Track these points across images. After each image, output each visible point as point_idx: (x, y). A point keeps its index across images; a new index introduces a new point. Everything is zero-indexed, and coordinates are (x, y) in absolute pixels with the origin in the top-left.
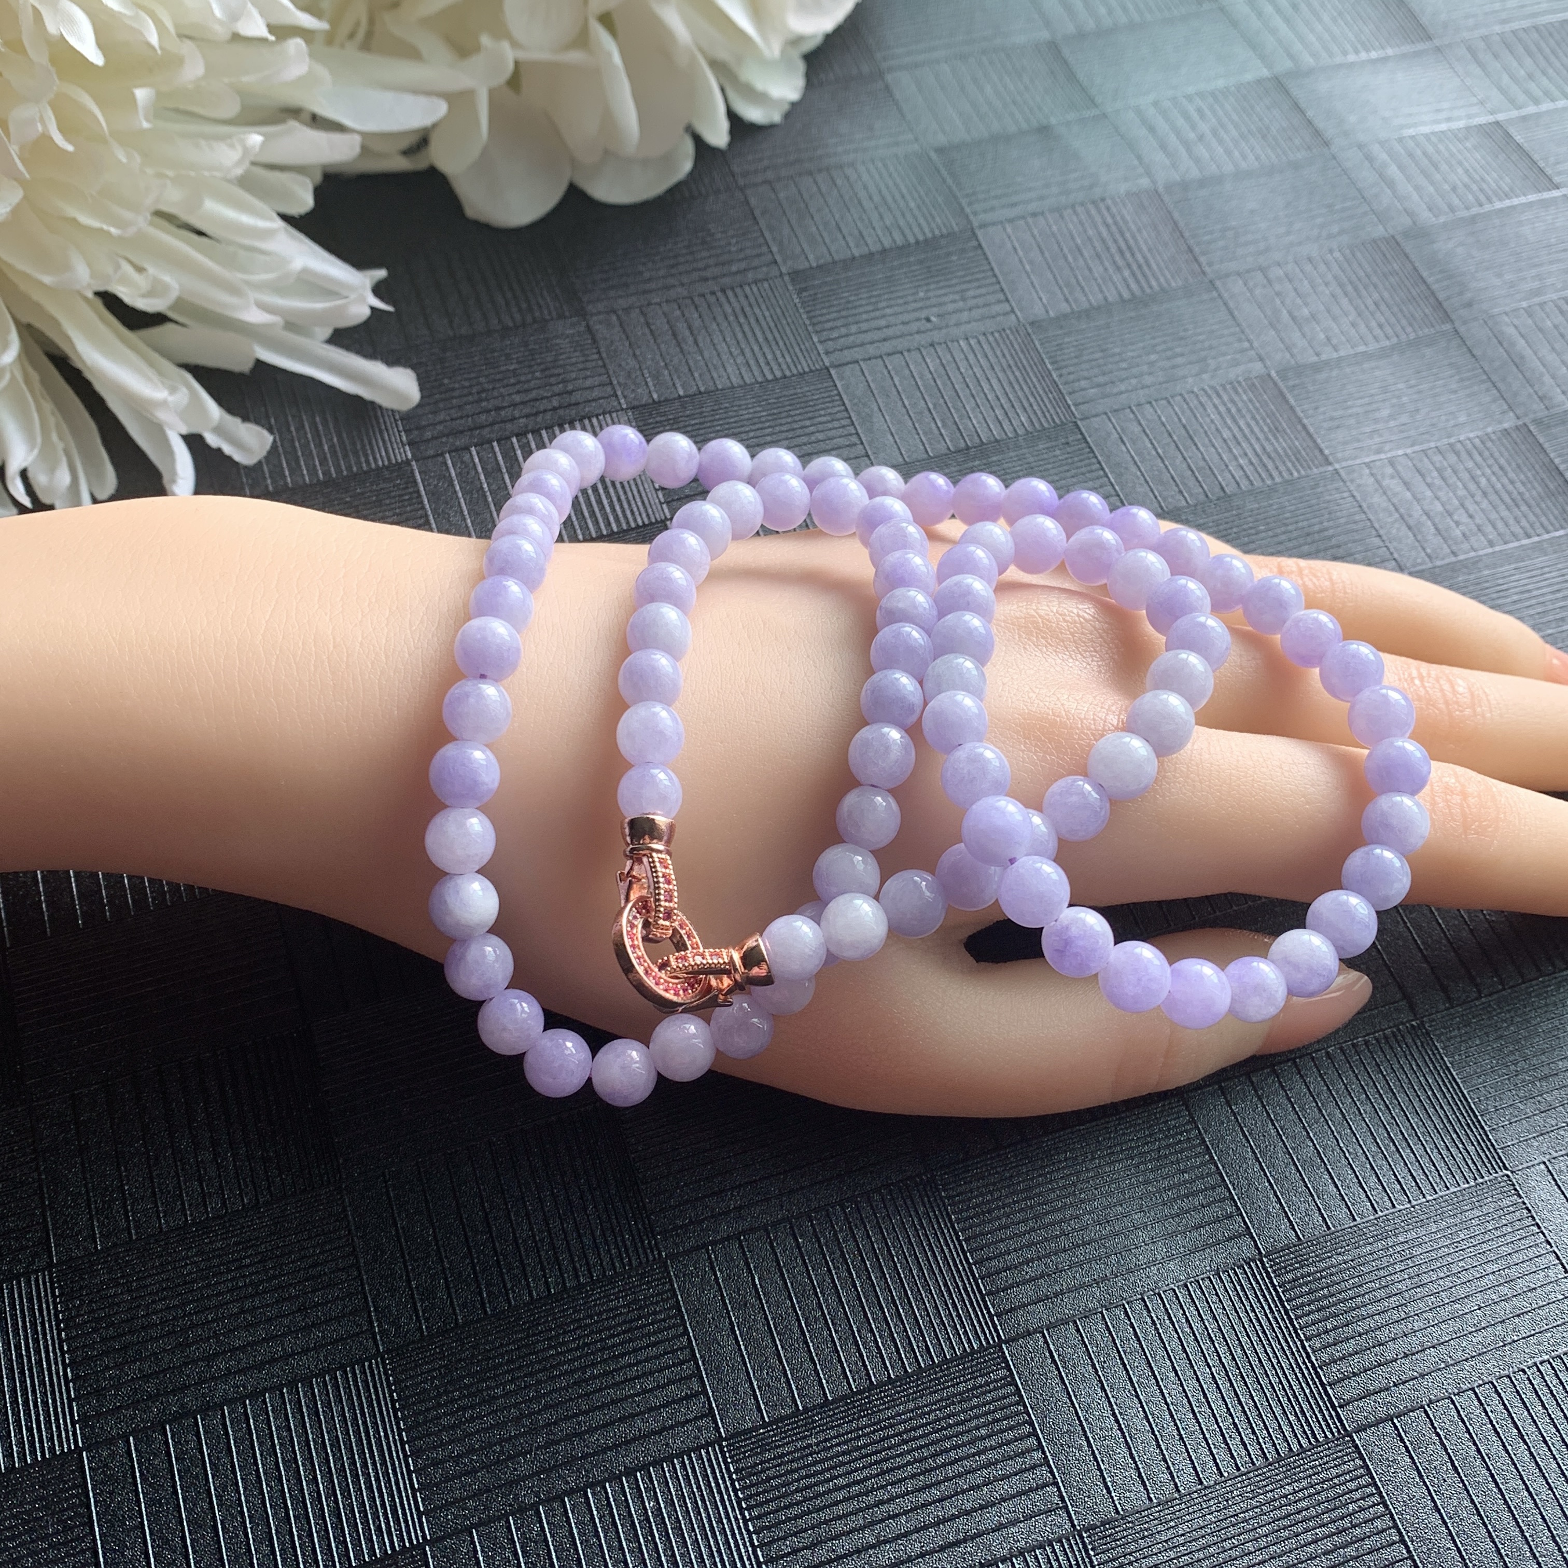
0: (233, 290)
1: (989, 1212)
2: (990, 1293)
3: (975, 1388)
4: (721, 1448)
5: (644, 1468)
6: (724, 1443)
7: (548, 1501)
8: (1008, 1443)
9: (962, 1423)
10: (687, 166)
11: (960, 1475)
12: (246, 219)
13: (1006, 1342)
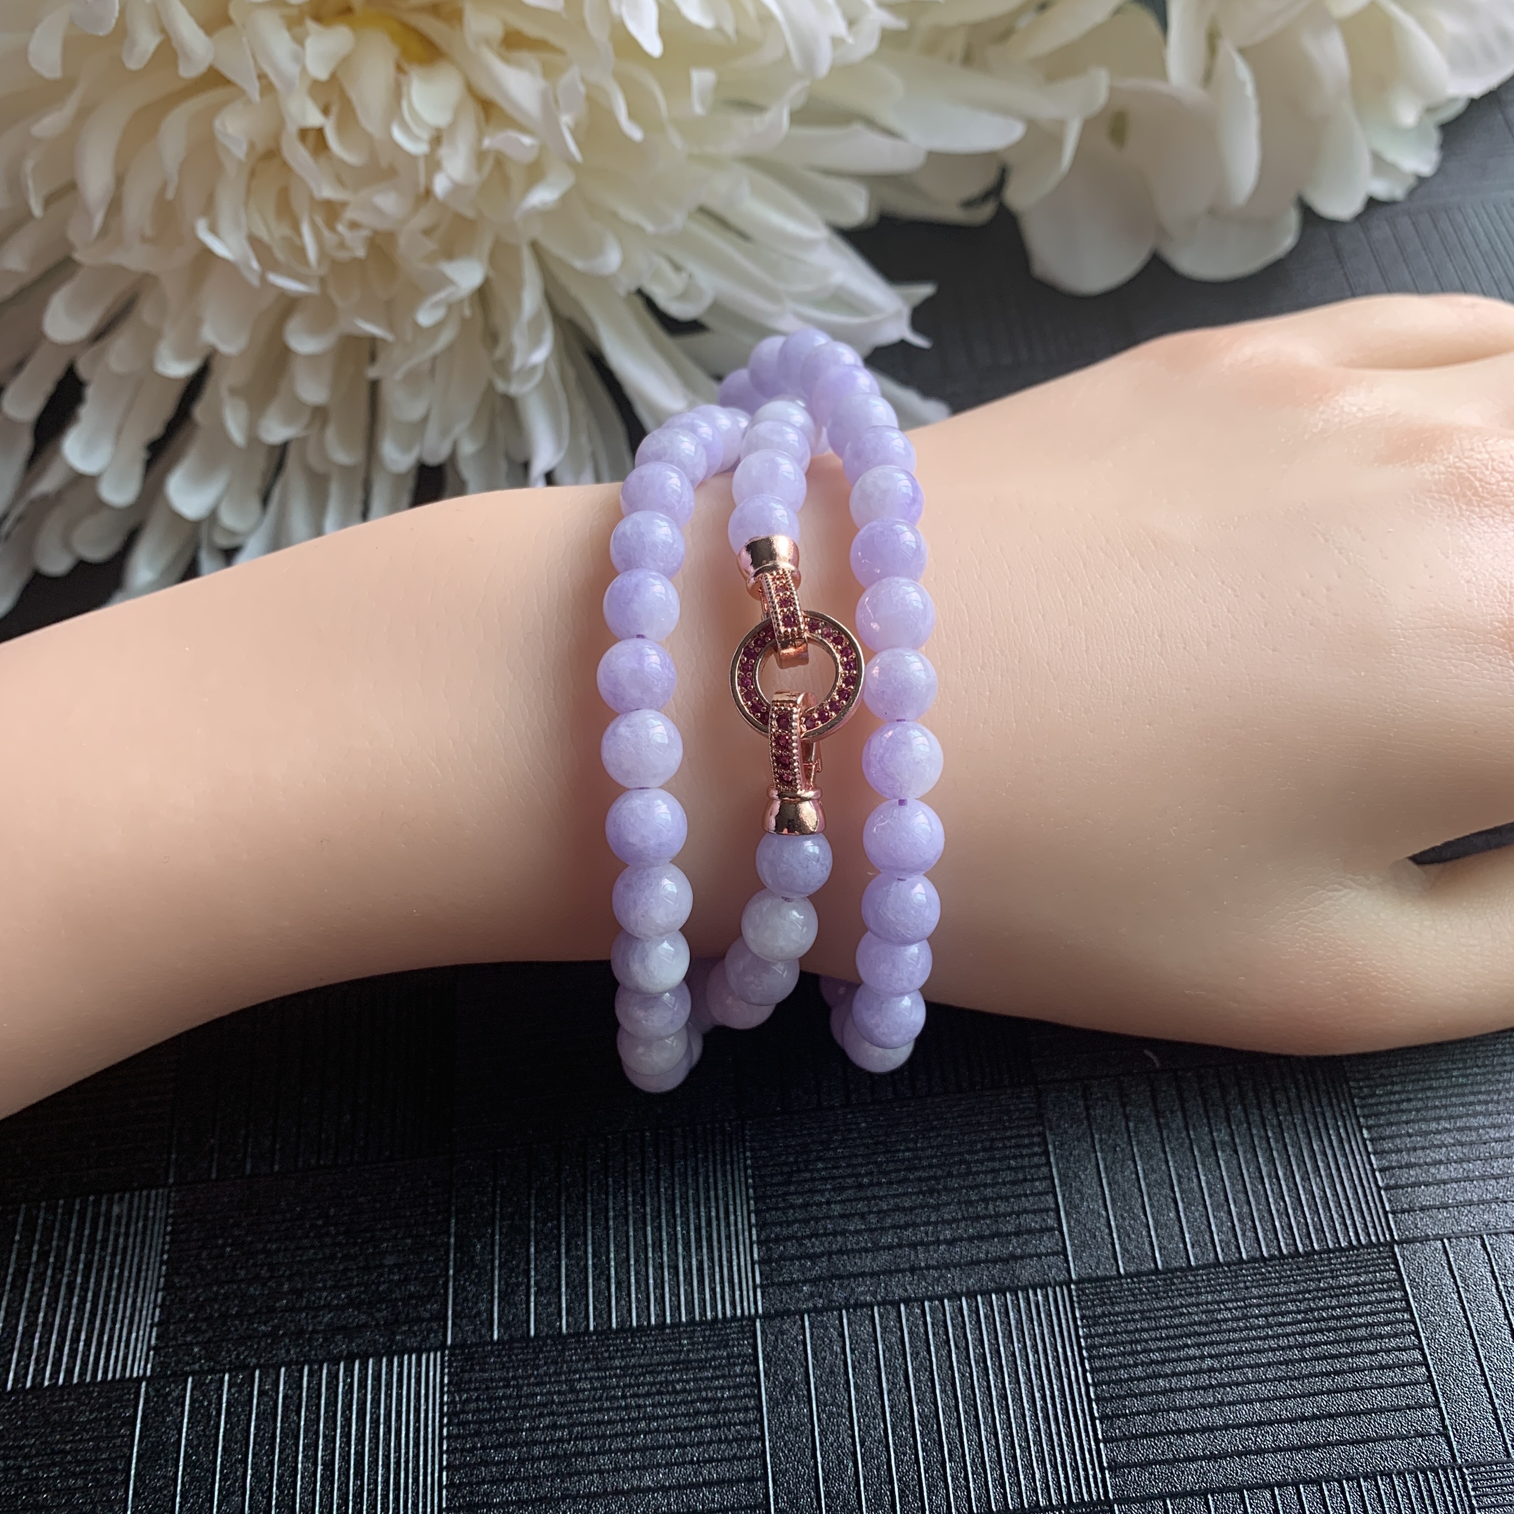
0: (772, 296)
1: (1398, 1103)
2: (1387, 1188)
3: (1357, 1285)
4: (1070, 1291)
5: (986, 1293)
6: (1073, 1286)
7: (882, 1303)
8: (1388, 1351)
9: (1338, 1318)
10: (1288, 242)
11: (1328, 1374)
12: (792, 227)
13: (1398, 1244)
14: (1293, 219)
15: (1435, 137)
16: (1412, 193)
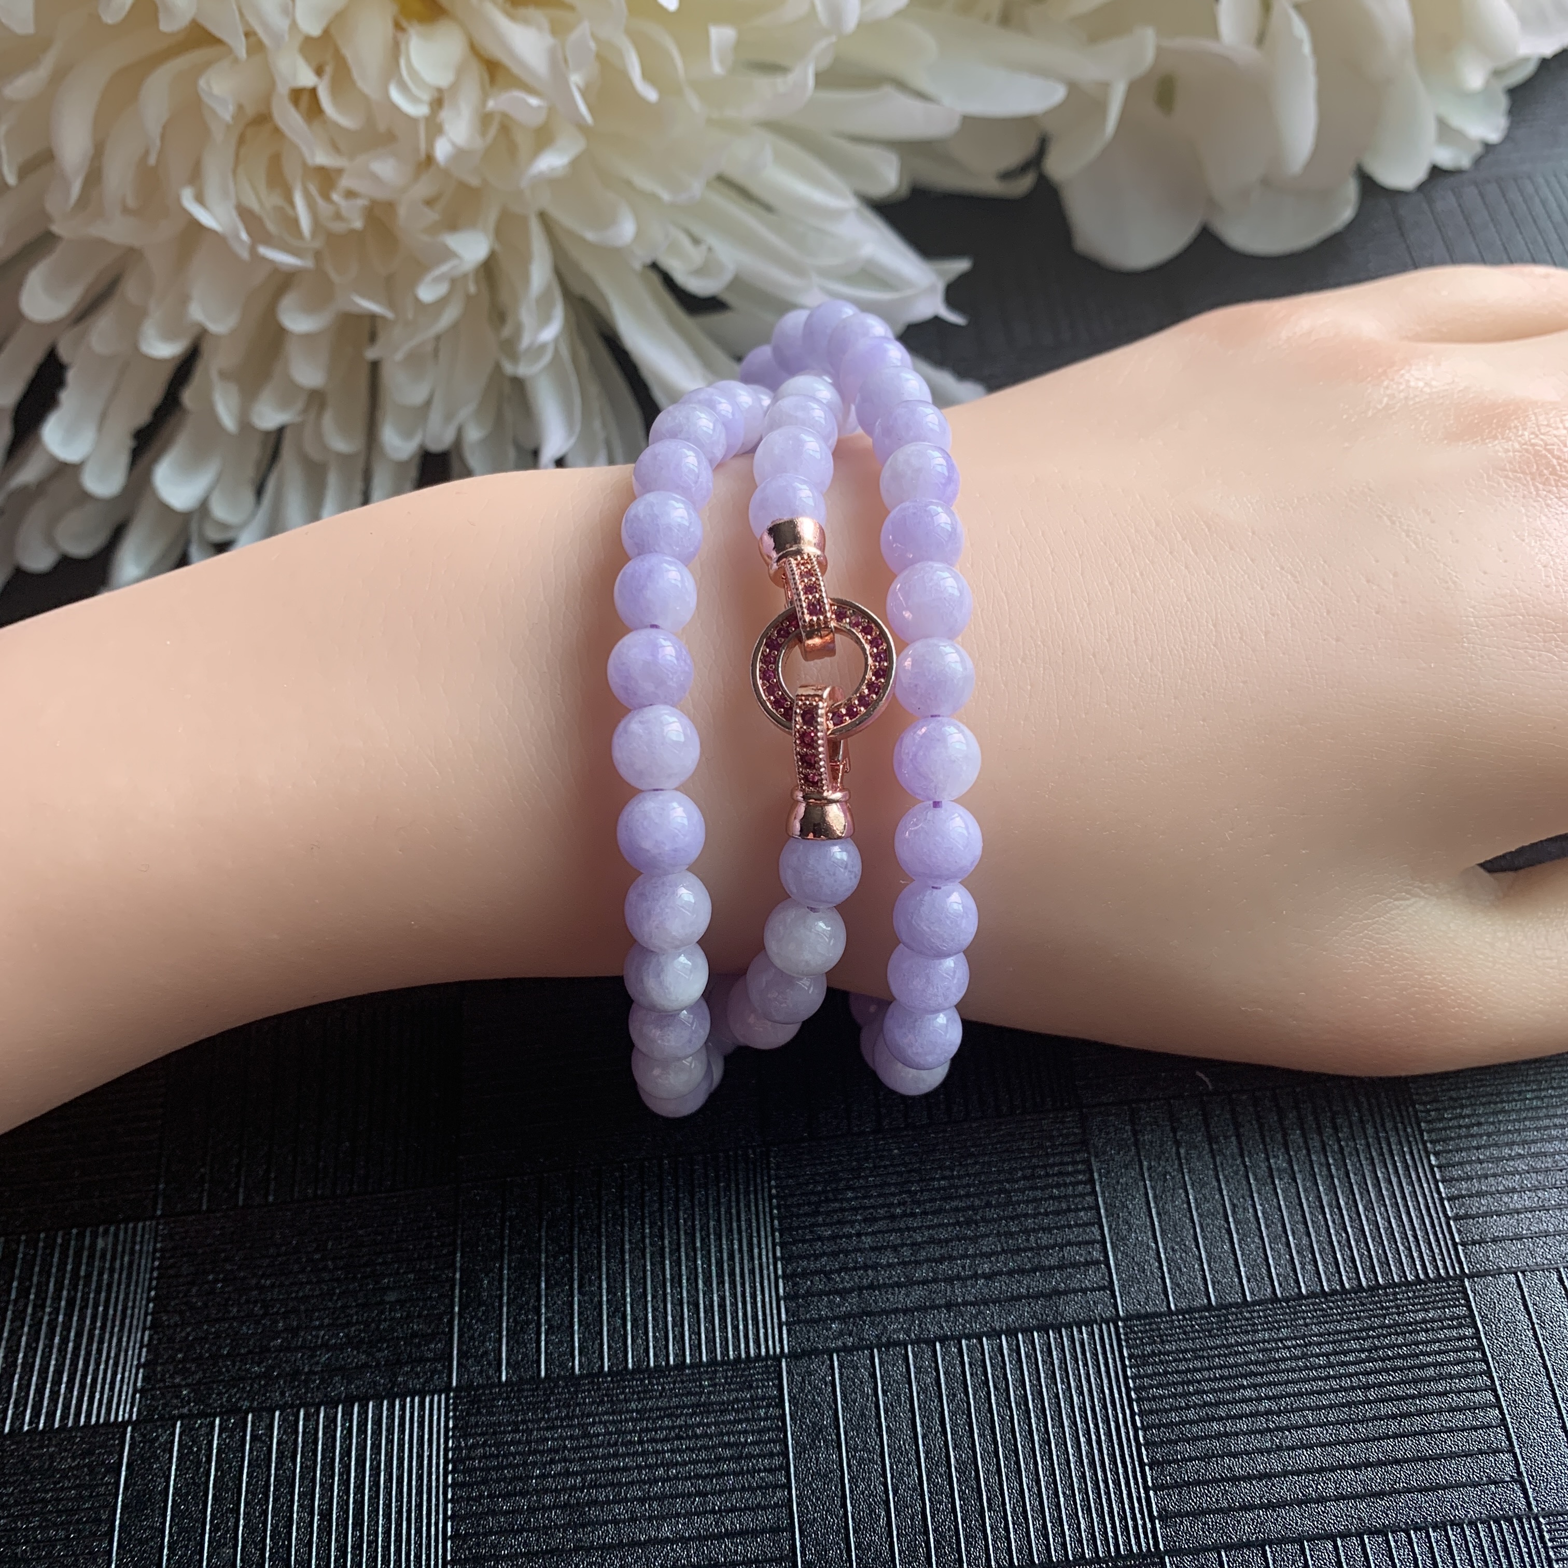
14: (1351, 190)
15: (1503, 102)
16: (1478, 162)
